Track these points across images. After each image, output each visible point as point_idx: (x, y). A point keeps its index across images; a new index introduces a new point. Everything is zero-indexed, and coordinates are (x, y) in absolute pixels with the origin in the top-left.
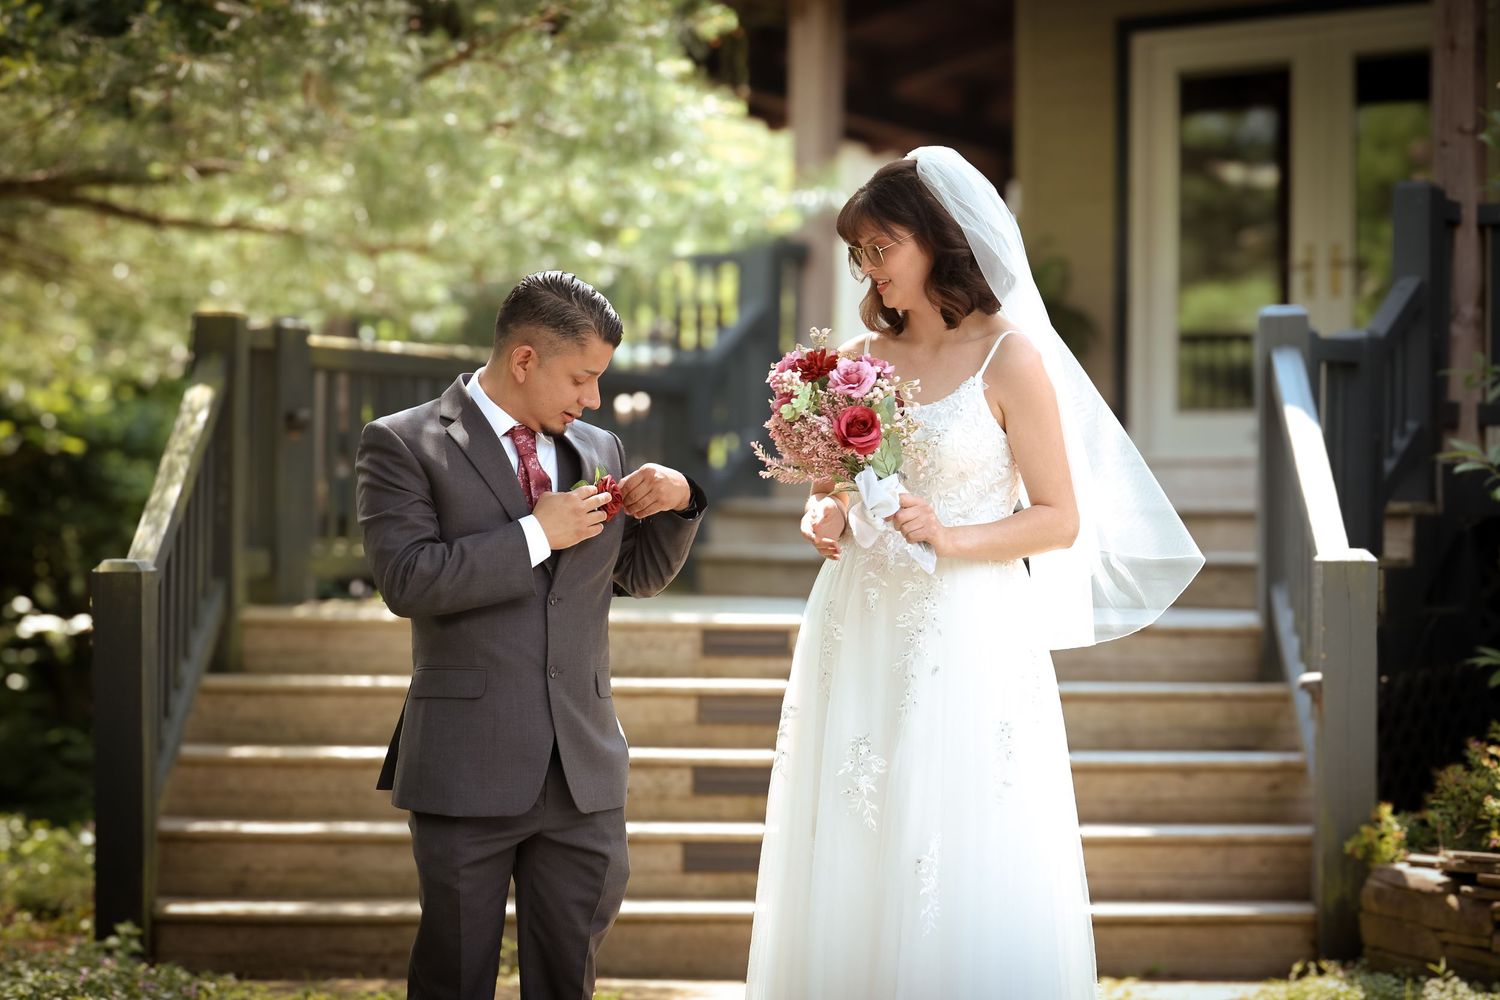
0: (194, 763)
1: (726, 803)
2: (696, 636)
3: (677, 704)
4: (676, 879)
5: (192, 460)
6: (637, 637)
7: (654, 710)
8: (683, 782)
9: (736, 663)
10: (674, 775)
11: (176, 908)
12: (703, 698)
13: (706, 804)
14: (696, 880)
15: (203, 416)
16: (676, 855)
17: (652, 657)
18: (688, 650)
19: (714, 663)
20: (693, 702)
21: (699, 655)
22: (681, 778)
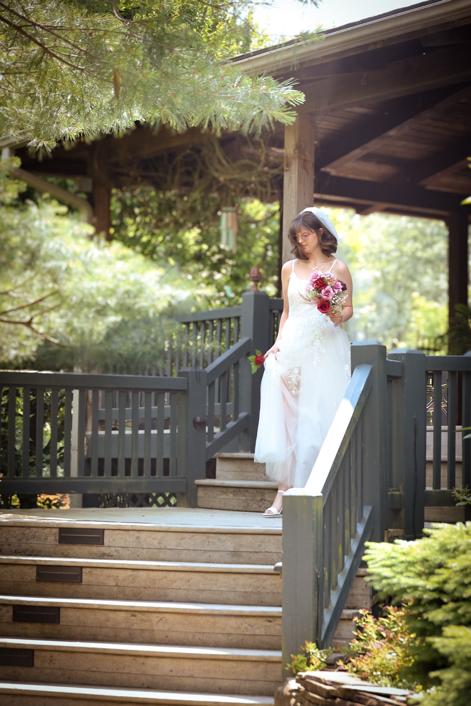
1: (30, 627)
2: (57, 531)
3: (27, 570)
7: (16, 574)
8: (8, 614)
9: (76, 548)
10: (4, 609)
13: (20, 627)
17: (34, 543)
19: (65, 548)
20: (35, 569)
21: (57, 543)
22: (8, 612)
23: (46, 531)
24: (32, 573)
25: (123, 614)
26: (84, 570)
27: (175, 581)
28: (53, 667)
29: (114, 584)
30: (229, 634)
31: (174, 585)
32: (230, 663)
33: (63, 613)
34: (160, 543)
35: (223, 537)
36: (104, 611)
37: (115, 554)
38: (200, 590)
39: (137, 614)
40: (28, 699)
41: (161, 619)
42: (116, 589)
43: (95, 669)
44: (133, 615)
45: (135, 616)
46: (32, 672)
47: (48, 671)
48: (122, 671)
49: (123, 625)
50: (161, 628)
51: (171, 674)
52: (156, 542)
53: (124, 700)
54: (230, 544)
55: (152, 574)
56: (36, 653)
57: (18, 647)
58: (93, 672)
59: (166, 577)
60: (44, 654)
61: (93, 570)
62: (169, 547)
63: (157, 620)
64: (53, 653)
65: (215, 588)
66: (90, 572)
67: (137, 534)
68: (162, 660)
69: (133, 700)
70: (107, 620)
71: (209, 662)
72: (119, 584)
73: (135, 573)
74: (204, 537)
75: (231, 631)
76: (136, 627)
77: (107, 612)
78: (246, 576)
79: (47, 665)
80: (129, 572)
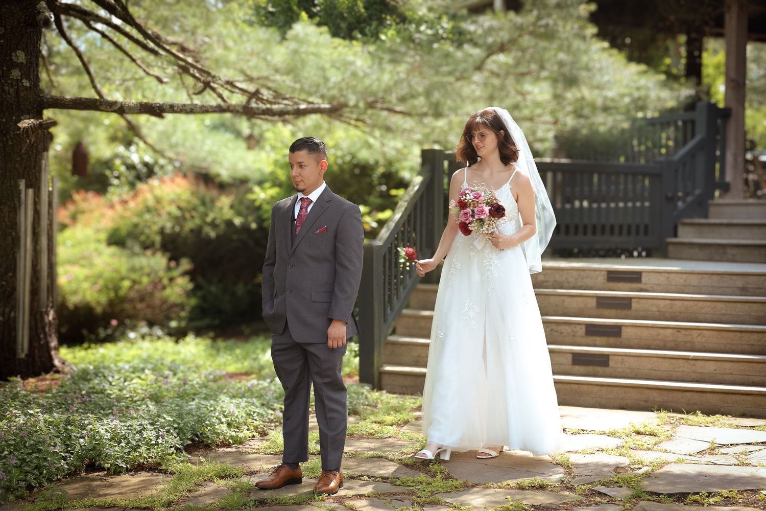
0: (409, 317)
1: (598, 340)
2: (605, 273)
3: (589, 300)
4: (569, 367)
5: (408, 205)
6: (582, 273)
7: (580, 303)
8: (582, 330)
9: (620, 285)
10: (578, 327)
11: (389, 368)
12: (599, 298)
13: (590, 339)
14: (577, 368)
15: (416, 188)
16: (570, 358)
17: (587, 282)
18: (602, 279)
19: (612, 284)
20: (595, 299)
21: (605, 281)
22: (581, 329)
23: (597, 273)
24: (593, 302)
25: (670, 331)
26: (633, 300)
27: (704, 308)
28: (623, 366)
29: (656, 310)
30: (753, 345)
31: (703, 311)
32: (761, 365)
33: (623, 329)
34: (685, 281)
35: (734, 277)
36: (655, 329)
37: (650, 289)
38: (724, 315)
39: (681, 330)
40: (613, 388)
41: (700, 334)
42: (658, 313)
43: (656, 369)
44: (678, 331)
45: (679, 332)
46: (608, 370)
47: (620, 370)
48: (676, 370)
49: (671, 338)
50: (700, 341)
51: (715, 372)
52: (682, 281)
53: (688, 389)
54: (739, 282)
55: (686, 303)
56: (610, 357)
57: (598, 353)
58: (655, 370)
59: (696, 305)
60: (617, 358)
61: (640, 300)
62: (692, 284)
63: (697, 335)
64: (624, 358)
65: (734, 313)
66: (638, 302)
67: (667, 275)
68: (708, 362)
69: (695, 389)
70: (658, 335)
71: (745, 364)
72: (660, 310)
73: (673, 302)
74: (719, 277)
75: (755, 343)
76: (680, 339)
77: (658, 329)
78: (758, 304)
79: (619, 365)
80: (668, 302)
